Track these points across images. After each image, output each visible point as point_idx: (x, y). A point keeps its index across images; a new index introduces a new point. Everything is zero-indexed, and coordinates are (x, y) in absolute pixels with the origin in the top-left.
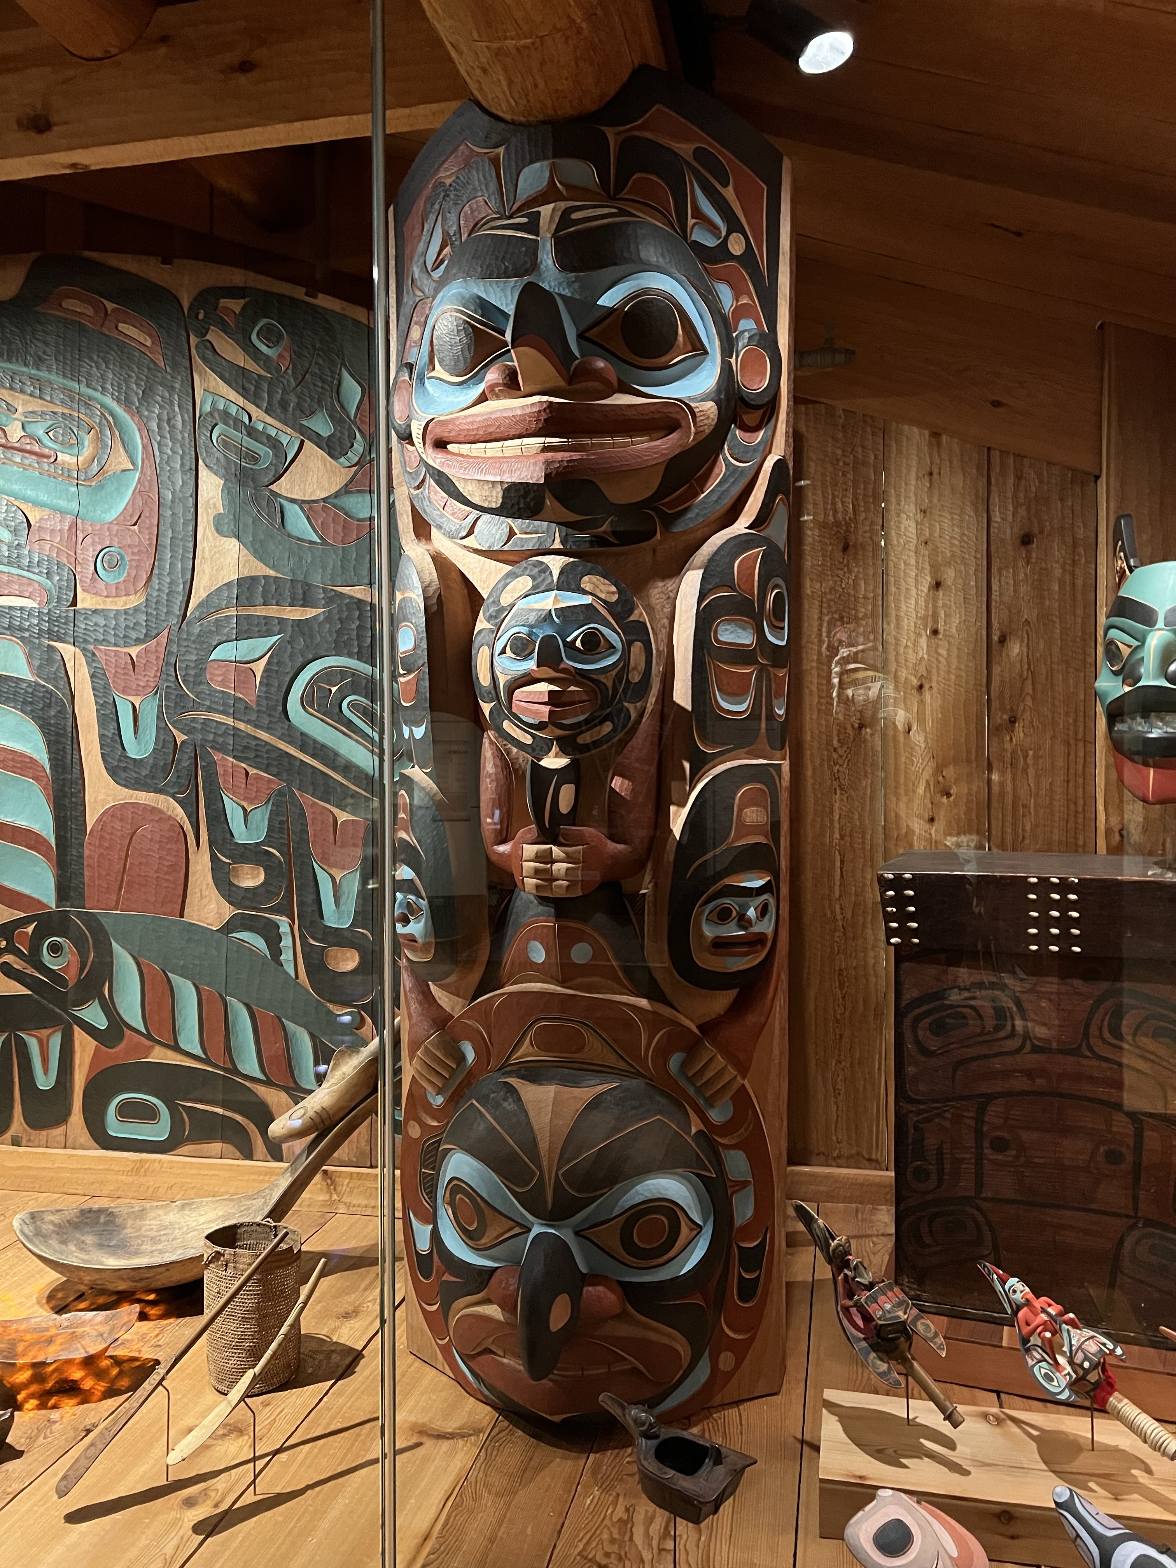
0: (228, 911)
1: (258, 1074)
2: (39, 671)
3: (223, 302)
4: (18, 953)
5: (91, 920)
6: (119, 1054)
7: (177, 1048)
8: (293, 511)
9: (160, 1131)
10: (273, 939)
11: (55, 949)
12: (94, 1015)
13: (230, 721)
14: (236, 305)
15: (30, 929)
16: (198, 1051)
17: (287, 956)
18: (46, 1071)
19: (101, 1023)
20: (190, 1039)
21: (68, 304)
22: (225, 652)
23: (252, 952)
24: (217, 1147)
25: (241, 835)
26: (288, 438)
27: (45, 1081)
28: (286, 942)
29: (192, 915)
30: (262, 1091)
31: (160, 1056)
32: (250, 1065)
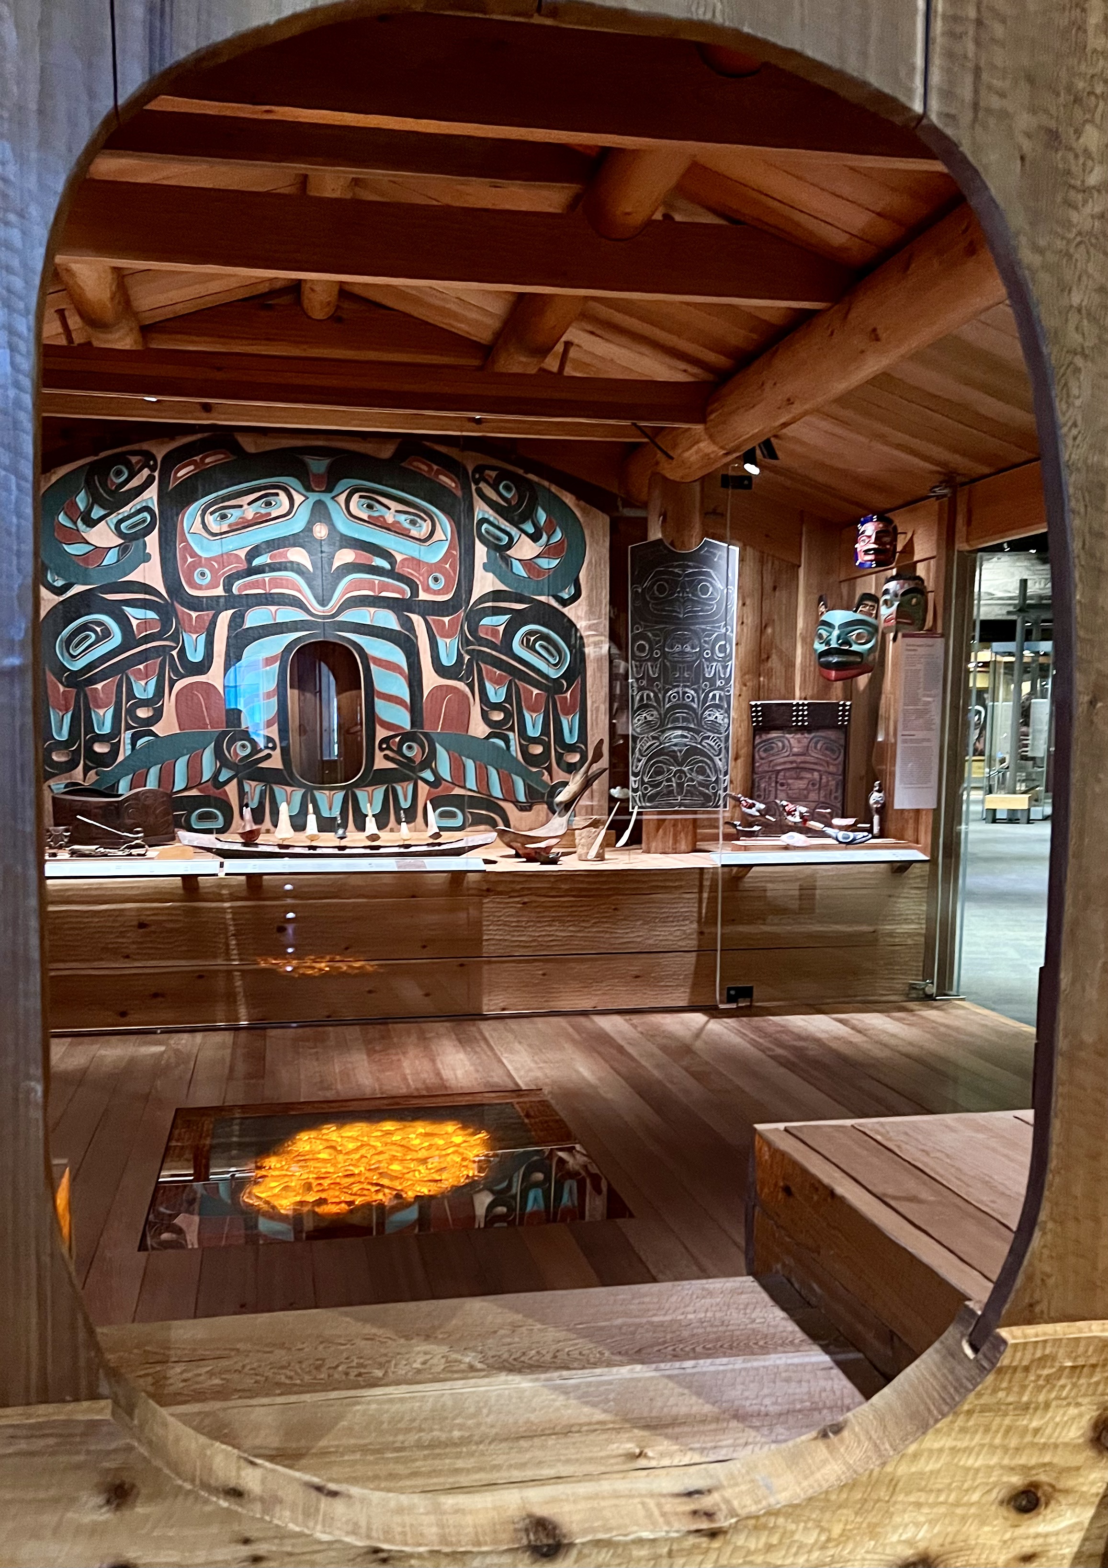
0: (488, 730)
1: (501, 796)
2: (402, 626)
3: (487, 472)
4: (392, 750)
5: (426, 735)
6: (439, 791)
7: (464, 787)
8: (516, 563)
9: (458, 822)
10: (507, 741)
11: (410, 748)
12: (428, 775)
13: (488, 651)
14: (494, 474)
15: (397, 739)
16: (475, 789)
17: (512, 748)
18: (406, 800)
19: (431, 778)
20: (471, 783)
21: (415, 464)
22: (486, 621)
23: (498, 748)
24: (482, 827)
25: (493, 699)
26: (514, 531)
27: (405, 804)
28: (512, 743)
29: (472, 732)
30: (501, 803)
31: (457, 791)
32: (497, 792)
